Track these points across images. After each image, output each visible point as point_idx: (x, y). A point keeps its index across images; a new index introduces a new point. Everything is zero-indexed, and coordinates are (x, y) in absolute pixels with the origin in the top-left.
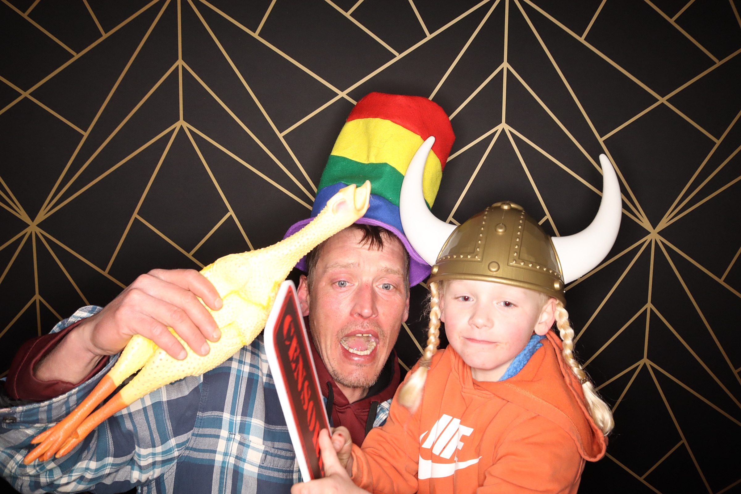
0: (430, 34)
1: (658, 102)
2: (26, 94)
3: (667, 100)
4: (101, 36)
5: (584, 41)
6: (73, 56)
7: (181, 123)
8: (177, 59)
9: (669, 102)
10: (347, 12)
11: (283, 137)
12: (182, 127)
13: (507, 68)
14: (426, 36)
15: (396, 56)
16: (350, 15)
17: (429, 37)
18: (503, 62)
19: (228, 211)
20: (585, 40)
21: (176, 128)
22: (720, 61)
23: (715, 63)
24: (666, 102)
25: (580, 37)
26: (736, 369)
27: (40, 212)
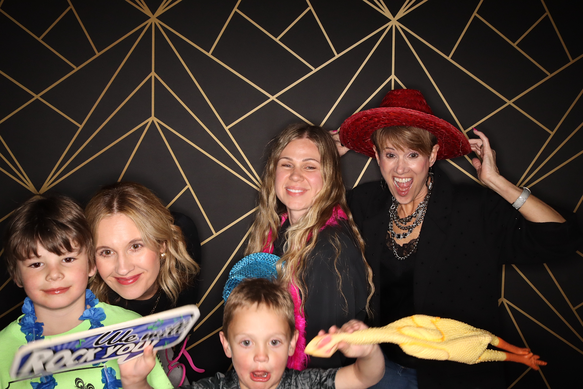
0: (338, 54)
1: (507, 104)
2: (37, 97)
3: (513, 103)
4: (95, 54)
5: (451, 60)
6: (74, 69)
7: (153, 119)
8: (151, 71)
9: (514, 104)
10: (276, 38)
11: (228, 129)
12: (153, 122)
13: (395, 79)
14: (335, 56)
15: (313, 70)
16: (279, 40)
17: (337, 56)
18: (391, 74)
19: (186, 185)
20: (451, 58)
21: (148, 122)
22: (551, 74)
23: (547, 76)
24: (513, 104)
25: (447, 57)
26: (574, 307)
27: (44, 185)
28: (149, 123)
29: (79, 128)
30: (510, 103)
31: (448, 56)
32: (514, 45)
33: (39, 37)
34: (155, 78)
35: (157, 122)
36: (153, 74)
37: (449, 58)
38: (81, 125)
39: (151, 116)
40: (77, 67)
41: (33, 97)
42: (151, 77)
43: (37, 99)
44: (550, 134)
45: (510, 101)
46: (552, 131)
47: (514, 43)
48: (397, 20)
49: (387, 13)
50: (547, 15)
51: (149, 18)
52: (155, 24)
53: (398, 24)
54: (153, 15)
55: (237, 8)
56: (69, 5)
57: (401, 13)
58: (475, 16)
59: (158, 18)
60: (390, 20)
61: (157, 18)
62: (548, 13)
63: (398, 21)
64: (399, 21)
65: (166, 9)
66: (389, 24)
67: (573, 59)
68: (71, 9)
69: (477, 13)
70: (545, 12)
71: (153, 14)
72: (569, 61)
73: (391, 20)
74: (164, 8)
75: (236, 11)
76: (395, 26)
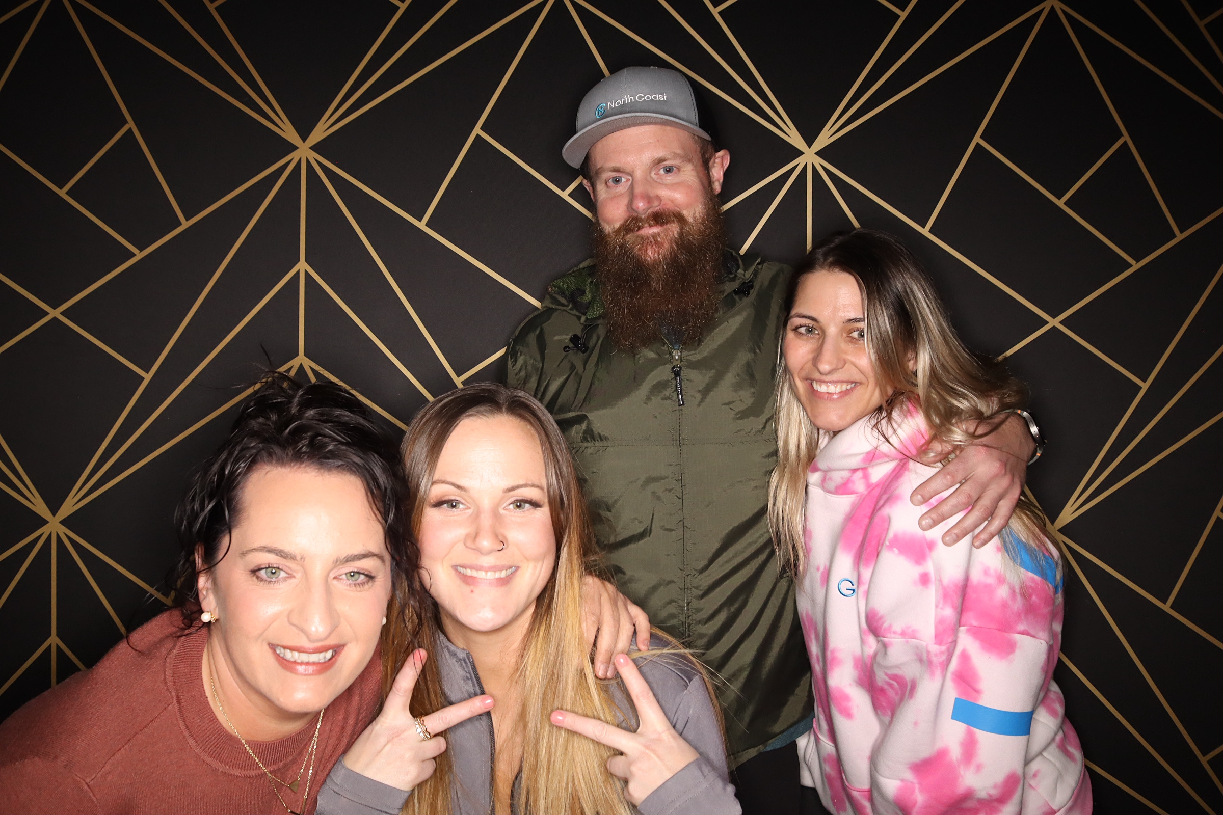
1: (1047, 325)
2: (54, 313)
3: (1060, 322)
4: (179, 224)
5: (929, 234)
6: (134, 255)
7: (301, 360)
8: (299, 261)
9: (1064, 326)
10: (563, 190)
12: (301, 366)
16: (569, 195)
20: (930, 231)
21: (292, 367)
22: (1137, 262)
23: (1130, 266)
24: (1060, 325)
25: (922, 228)
26: (1204, 755)
27: (67, 500)
28: (293, 369)
29: (143, 379)
30: (1054, 322)
31: (924, 228)
32: (1060, 203)
33: (61, 188)
34: (307, 274)
35: (310, 367)
36: (302, 266)
37: (925, 231)
38: (148, 373)
39: (298, 355)
40: (141, 250)
41: (47, 314)
42: (298, 273)
43: (55, 319)
44: (1141, 388)
45: (1054, 317)
46: (1144, 381)
47: (1059, 198)
48: (815, 153)
49: (795, 138)
50: (1125, 142)
51: (293, 148)
52: (307, 160)
53: (819, 162)
54: (304, 142)
55: (481, 129)
56: (126, 122)
57: (824, 139)
58: (978, 143)
59: (315, 148)
60: (802, 153)
61: (311, 148)
62: (1126, 137)
63: (817, 153)
64: (820, 154)
65: (328, 130)
66: (800, 161)
67: (1182, 232)
68: (130, 130)
69: (981, 137)
70: (1121, 135)
71: (304, 140)
72: (1175, 236)
73: (804, 153)
74: (327, 128)
75: (478, 135)
76: (813, 164)
